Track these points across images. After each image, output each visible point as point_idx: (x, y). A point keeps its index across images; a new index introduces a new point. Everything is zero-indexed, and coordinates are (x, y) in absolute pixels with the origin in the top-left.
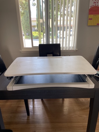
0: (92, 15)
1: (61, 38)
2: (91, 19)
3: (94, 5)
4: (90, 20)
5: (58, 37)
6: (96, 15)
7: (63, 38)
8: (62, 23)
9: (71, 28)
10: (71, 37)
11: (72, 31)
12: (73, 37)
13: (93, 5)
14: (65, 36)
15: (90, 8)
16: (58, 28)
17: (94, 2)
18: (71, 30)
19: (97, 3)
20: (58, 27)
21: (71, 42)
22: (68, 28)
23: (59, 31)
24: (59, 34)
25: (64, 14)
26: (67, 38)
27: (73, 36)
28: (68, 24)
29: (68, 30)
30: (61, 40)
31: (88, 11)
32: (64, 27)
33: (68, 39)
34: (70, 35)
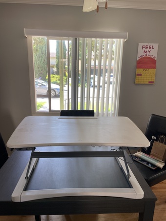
0: (142, 70)
1: (96, 86)
2: (140, 75)
3: (144, 54)
4: (138, 76)
5: (90, 85)
6: (147, 69)
7: (99, 86)
8: (97, 64)
9: (111, 71)
10: (111, 86)
11: (112, 76)
12: (115, 86)
13: (143, 56)
14: (101, 84)
15: (138, 59)
16: (92, 71)
17: (144, 51)
18: (112, 74)
19: (148, 52)
20: (91, 69)
21: (110, 99)
22: (106, 71)
23: (92, 76)
24: (92, 81)
25: (101, 56)
26: (104, 88)
27: (114, 84)
28: (107, 64)
29: (107, 74)
30: (96, 90)
31: (135, 64)
32: (101, 71)
33: (106, 89)
34: (110, 83)
